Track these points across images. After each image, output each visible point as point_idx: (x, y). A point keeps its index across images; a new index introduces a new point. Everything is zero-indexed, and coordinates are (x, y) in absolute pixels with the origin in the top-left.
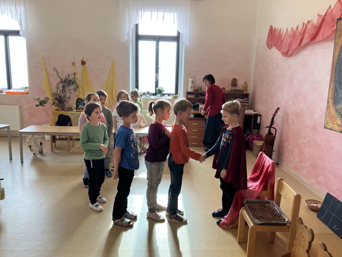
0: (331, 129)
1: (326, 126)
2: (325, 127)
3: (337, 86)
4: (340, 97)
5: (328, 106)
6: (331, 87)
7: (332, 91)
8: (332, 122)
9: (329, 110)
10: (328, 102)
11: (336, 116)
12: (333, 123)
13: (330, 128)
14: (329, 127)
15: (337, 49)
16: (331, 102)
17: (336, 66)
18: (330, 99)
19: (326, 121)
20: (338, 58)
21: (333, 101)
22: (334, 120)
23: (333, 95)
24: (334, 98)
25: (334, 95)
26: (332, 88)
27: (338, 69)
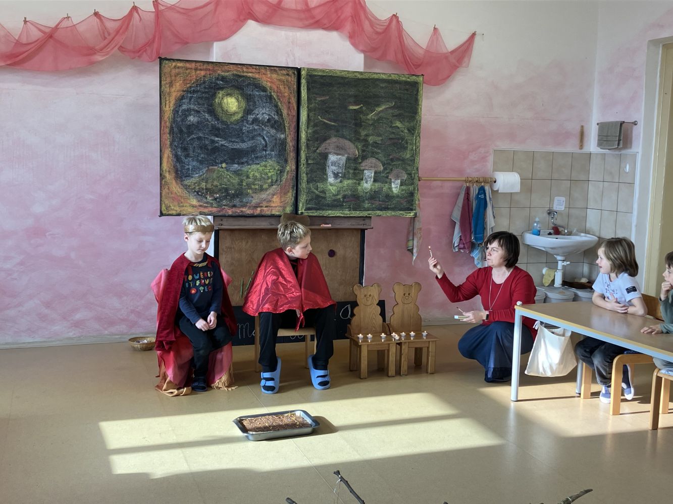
0: (179, 215)
1: (164, 212)
2: (162, 214)
3: (179, 153)
4: (189, 169)
5: (163, 183)
6: (166, 156)
7: (170, 160)
8: (179, 204)
9: (168, 188)
10: (162, 177)
11: (187, 195)
12: (182, 205)
13: (175, 214)
14: (174, 212)
15: (167, 102)
16: (169, 177)
17: (171, 125)
18: (167, 173)
19: (163, 205)
20: (174, 114)
21: (174, 174)
22: (182, 200)
23: (172, 168)
24: (176, 171)
25: (174, 167)
26: (169, 156)
27: (175, 129)
